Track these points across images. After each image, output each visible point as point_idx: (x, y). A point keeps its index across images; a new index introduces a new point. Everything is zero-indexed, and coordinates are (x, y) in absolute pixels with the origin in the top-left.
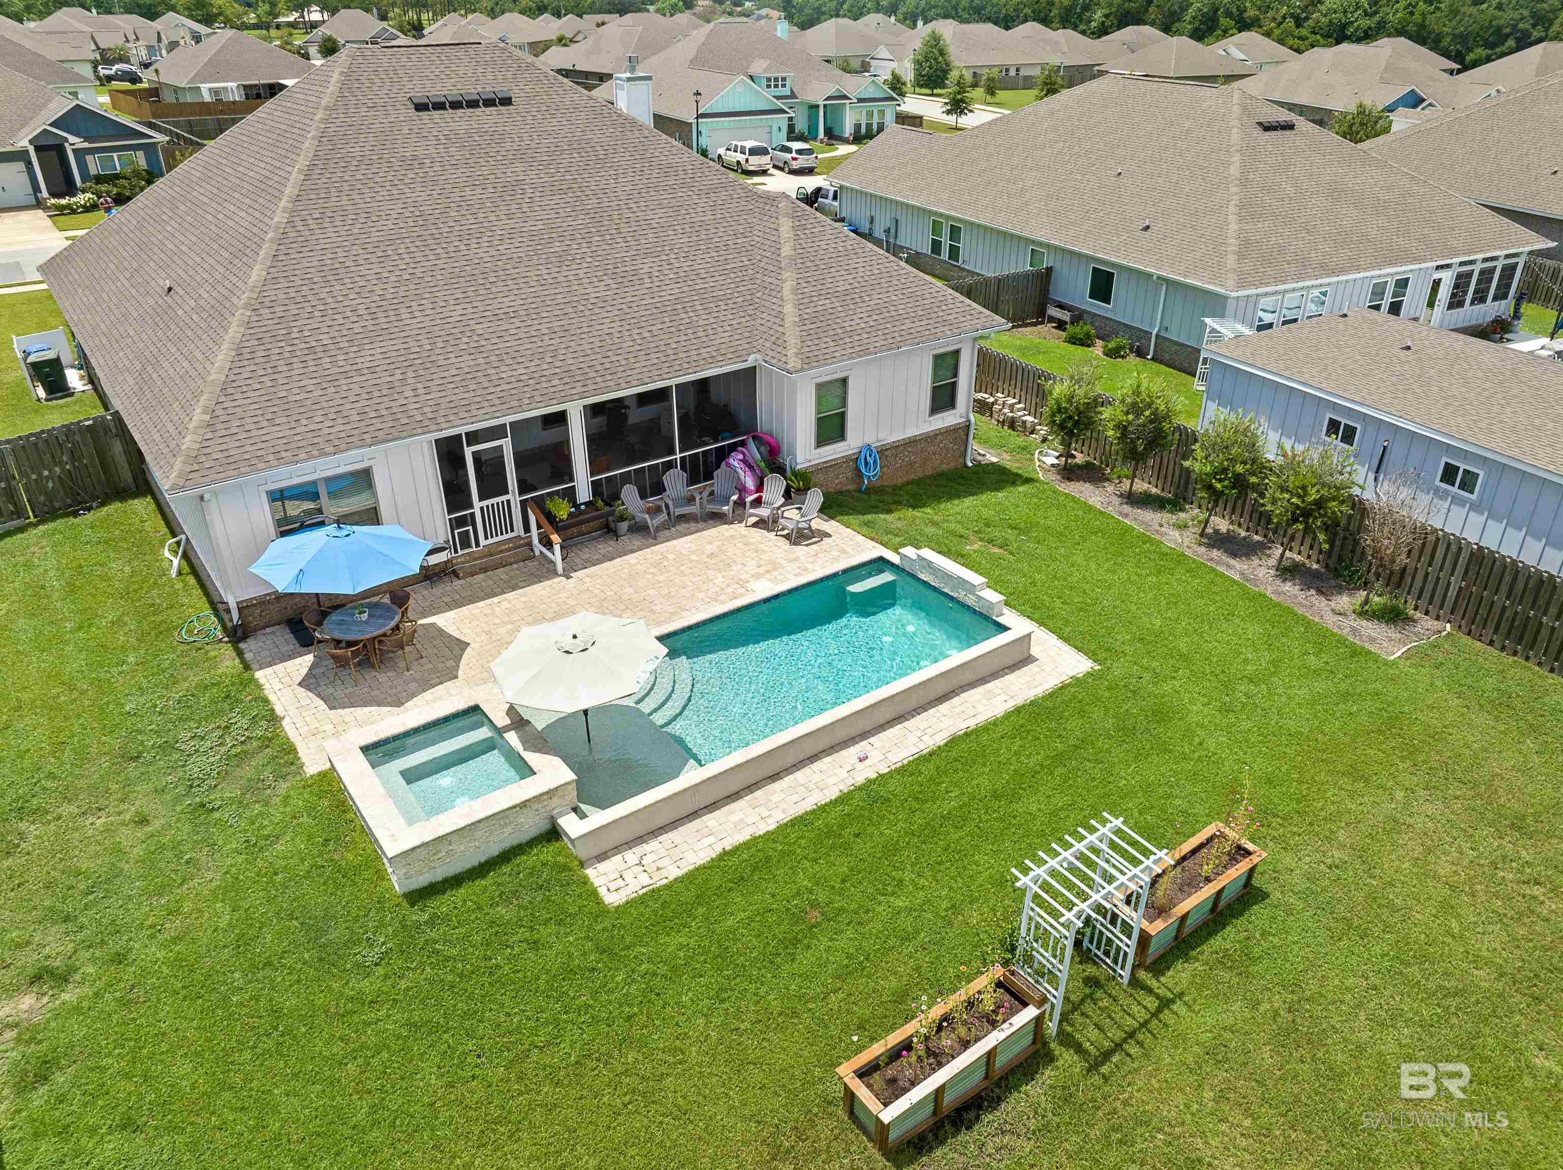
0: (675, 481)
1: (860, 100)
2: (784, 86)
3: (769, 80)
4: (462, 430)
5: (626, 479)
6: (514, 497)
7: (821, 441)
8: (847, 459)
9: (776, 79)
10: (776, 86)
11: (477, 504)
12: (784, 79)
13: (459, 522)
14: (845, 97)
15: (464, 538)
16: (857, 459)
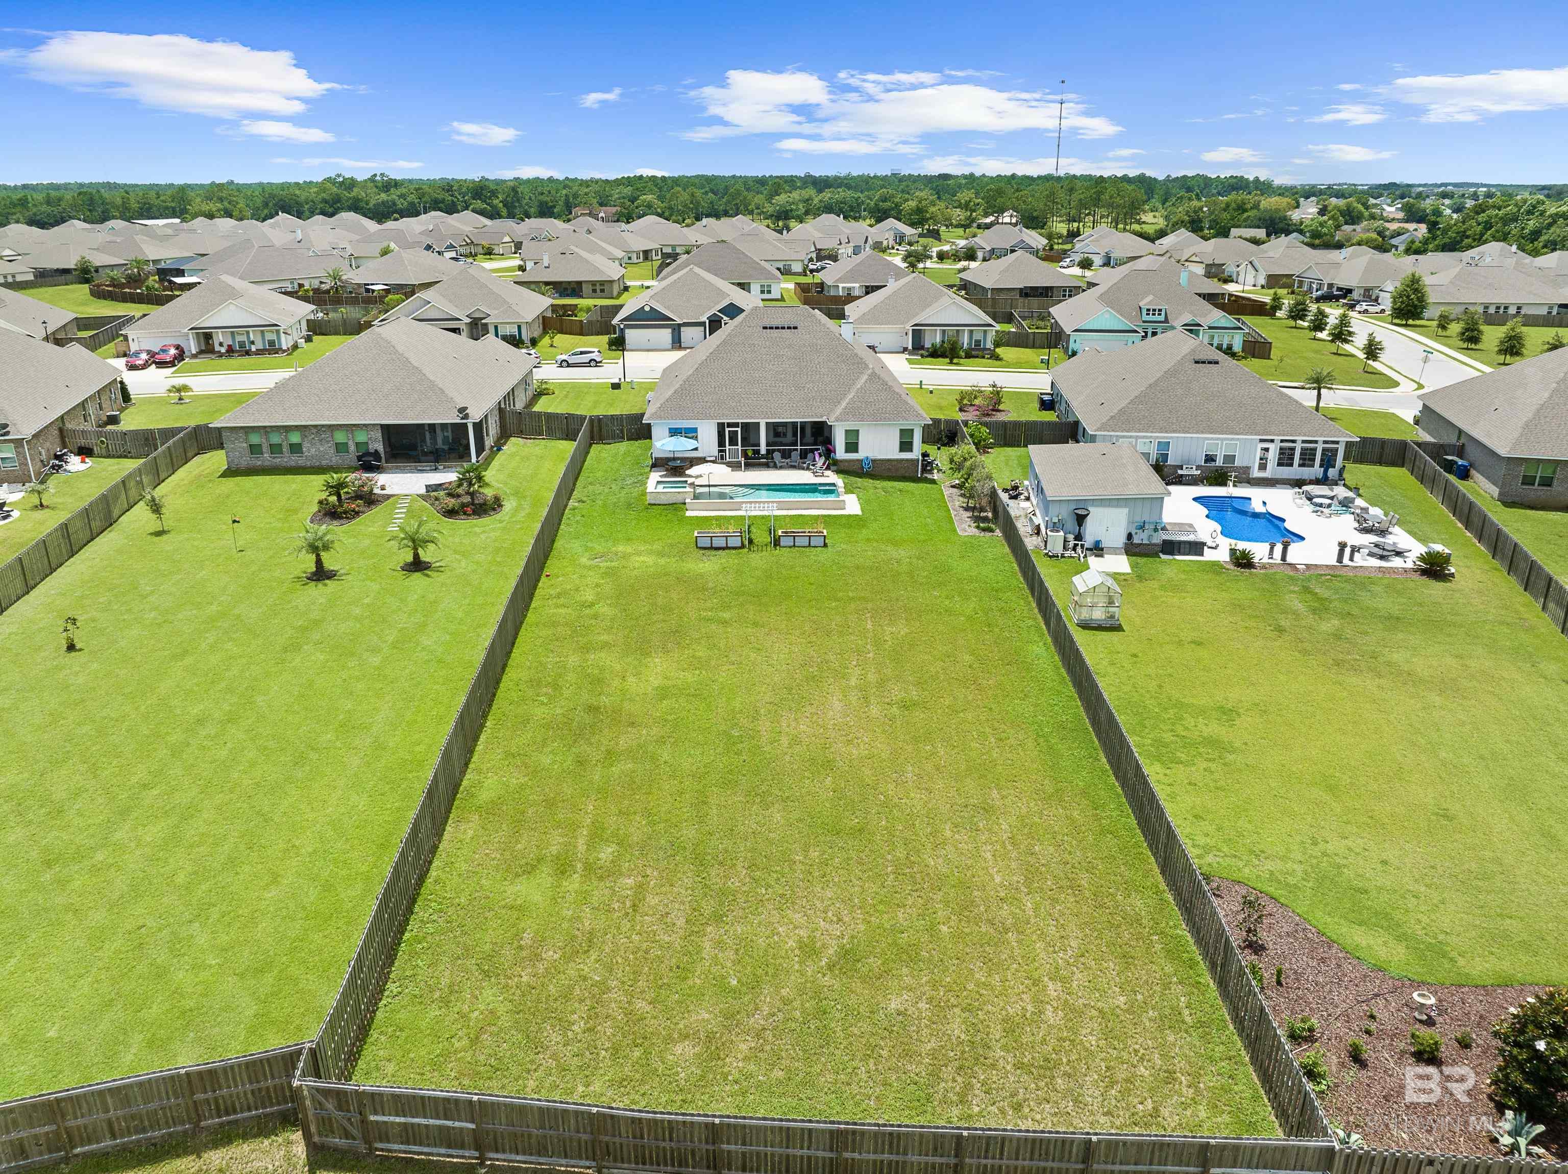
0: (795, 455)
1: (1210, 328)
2: (1160, 314)
3: (1148, 310)
4: (726, 421)
5: (779, 450)
6: (739, 447)
7: (847, 451)
8: (858, 460)
9: (1154, 310)
10: (1154, 314)
11: (728, 447)
12: (1160, 310)
13: (720, 451)
14: (1200, 325)
15: (722, 456)
16: (862, 461)
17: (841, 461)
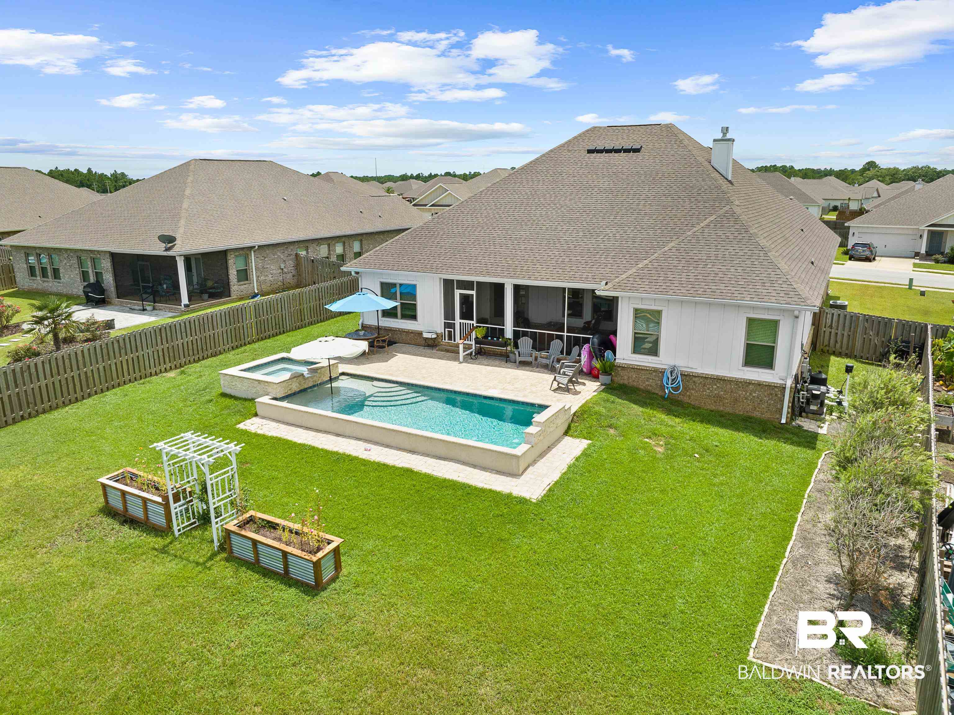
4: (455, 278)
5: (531, 335)
6: (475, 323)
7: (636, 349)
11: (458, 320)
13: (449, 325)
15: (450, 337)
16: (663, 372)
17: (623, 368)
